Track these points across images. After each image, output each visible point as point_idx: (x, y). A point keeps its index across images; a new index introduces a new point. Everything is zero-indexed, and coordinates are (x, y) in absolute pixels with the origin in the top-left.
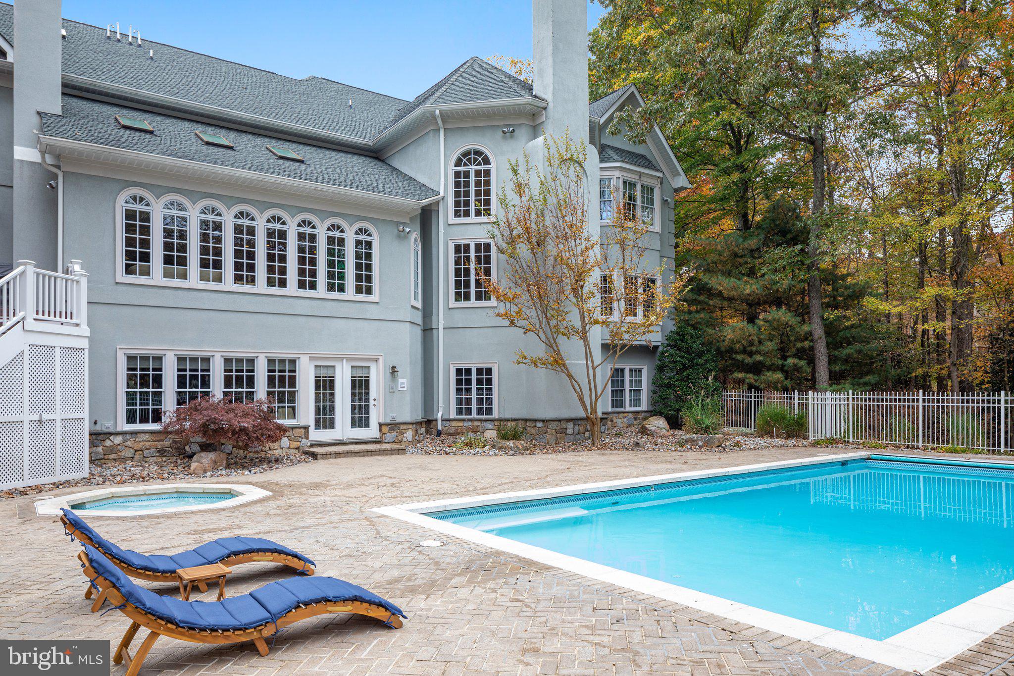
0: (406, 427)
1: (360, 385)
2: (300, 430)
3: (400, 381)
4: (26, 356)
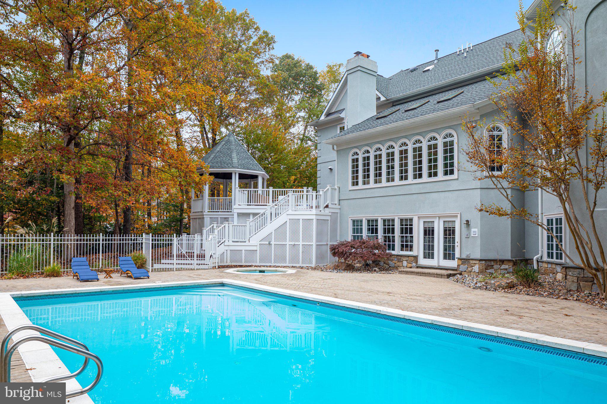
0: (474, 262)
1: (449, 232)
2: (411, 258)
3: (473, 230)
4: (288, 223)
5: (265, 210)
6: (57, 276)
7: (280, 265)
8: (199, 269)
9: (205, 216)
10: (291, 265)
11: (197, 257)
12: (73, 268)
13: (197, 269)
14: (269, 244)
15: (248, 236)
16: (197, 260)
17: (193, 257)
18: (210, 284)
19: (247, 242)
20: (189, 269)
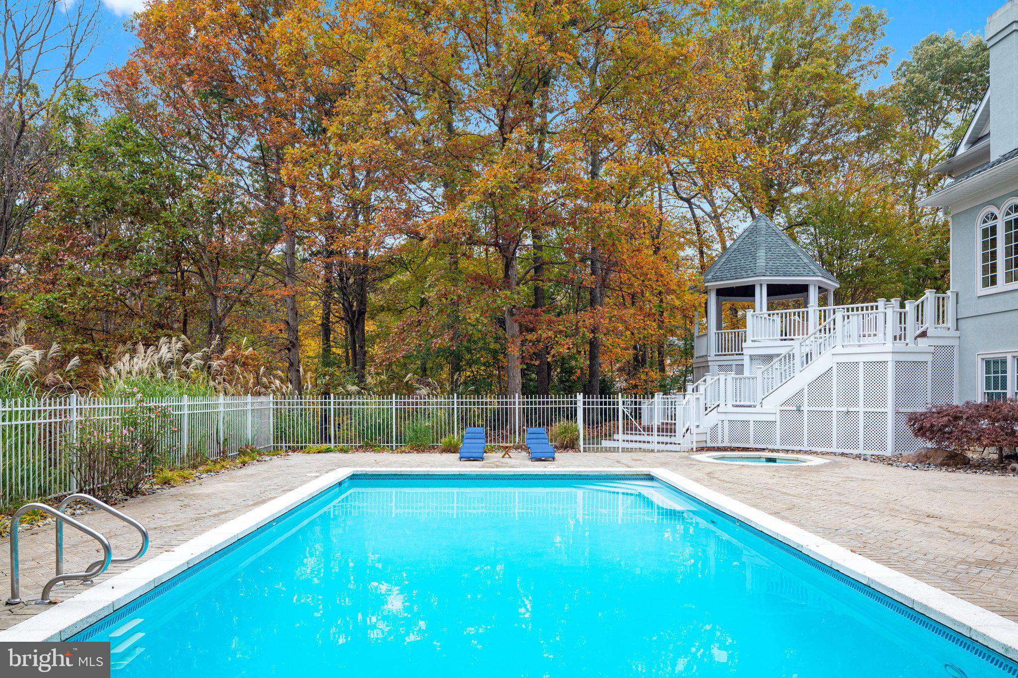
4: (834, 370)
5: (790, 348)
6: (454, 452)
7: (819, 450)
8: (663, 451)
9: (710, 363)
10: (840, 451)
11: (658, 431)
12: (466, 441)
13: (658, 451)
14: (799, 410)
15: (760, 396)
16: (658, 435)
17: (652, 431)
18: (629, 475)
19: (758, 406)
20: (644, 451)
